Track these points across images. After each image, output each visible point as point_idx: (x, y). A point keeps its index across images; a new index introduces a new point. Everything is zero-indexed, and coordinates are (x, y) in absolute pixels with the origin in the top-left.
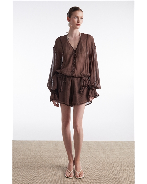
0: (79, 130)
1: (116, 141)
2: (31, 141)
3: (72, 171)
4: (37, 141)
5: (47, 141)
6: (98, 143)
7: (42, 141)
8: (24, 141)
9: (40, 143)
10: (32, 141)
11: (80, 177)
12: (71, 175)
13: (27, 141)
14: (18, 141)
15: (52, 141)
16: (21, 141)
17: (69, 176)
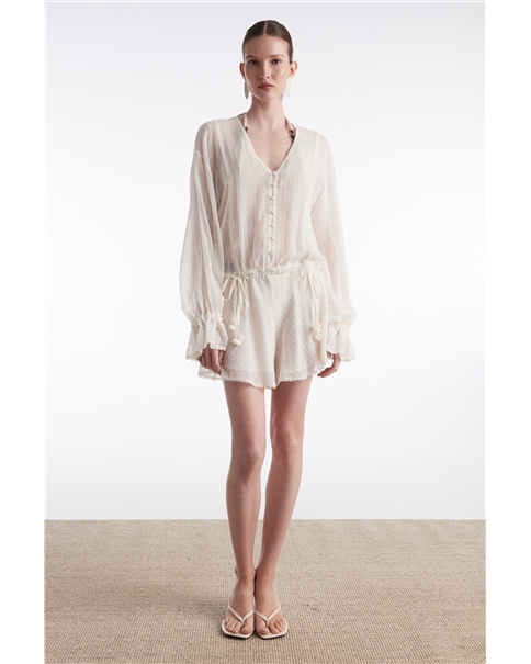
1: (423, 521)
3: (250, 614)
4: (130, 521)
5: (165, 522)
6: (356, 528)
7: (147, 523)
8: (81, 522)
9: (140, 528)
10: (109, 521)
11: (272, 633)
12: (246, 628)
13: (93, 522)
14: (58, 521)
15: (185, 521)
16: (69, 523)
17: (241, 632)
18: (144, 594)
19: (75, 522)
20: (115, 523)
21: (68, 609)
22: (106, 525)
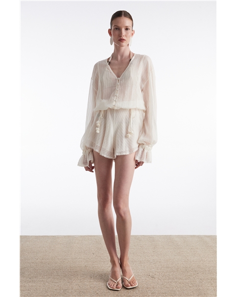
0: (124, 214)
1: (200, 236)
2: (53, 236)
3: (120, 279)
4: (65, 236)
5: (81, 236)
6: (169, 239)
7: (73, 237)
8: (42, 236)
9: (70, 239)
10: (55, 236)
11: (131, 285)
12: (119, 286)
14: (32, 236)
16: (36, 237)
17: (116, 288)
18: (74, 270)
19: (39, 236)
20: (58, 237)
21: (40, 277)
22: (54, 238)
